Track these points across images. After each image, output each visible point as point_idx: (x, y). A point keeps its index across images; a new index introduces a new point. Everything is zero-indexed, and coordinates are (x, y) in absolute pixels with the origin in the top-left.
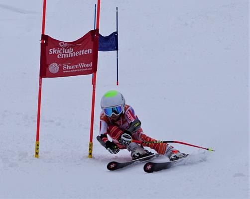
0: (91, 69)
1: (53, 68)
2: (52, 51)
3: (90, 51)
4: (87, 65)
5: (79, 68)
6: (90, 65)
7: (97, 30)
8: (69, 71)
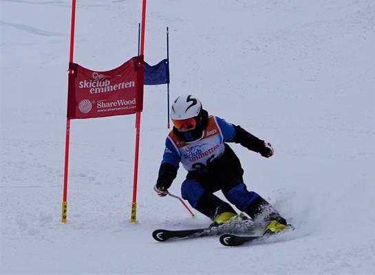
0: (135, 107)
2: (83, 84)
3: (132, 84)
4: (128, 103)
5: (118, 106)
6: (133, 102)
7: (142, 56)
8: (105, 110)
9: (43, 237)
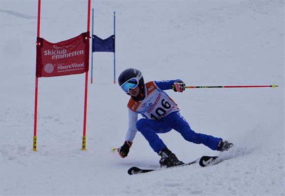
0: (83, 68)
1: (49, 68)
2: (47, 52)
3: (82, 52)
4: (79, 65)
5: (72, 68)
6: (82, 65)
7: (88, 33)
8: (63, 71)
9: (19, 161)
